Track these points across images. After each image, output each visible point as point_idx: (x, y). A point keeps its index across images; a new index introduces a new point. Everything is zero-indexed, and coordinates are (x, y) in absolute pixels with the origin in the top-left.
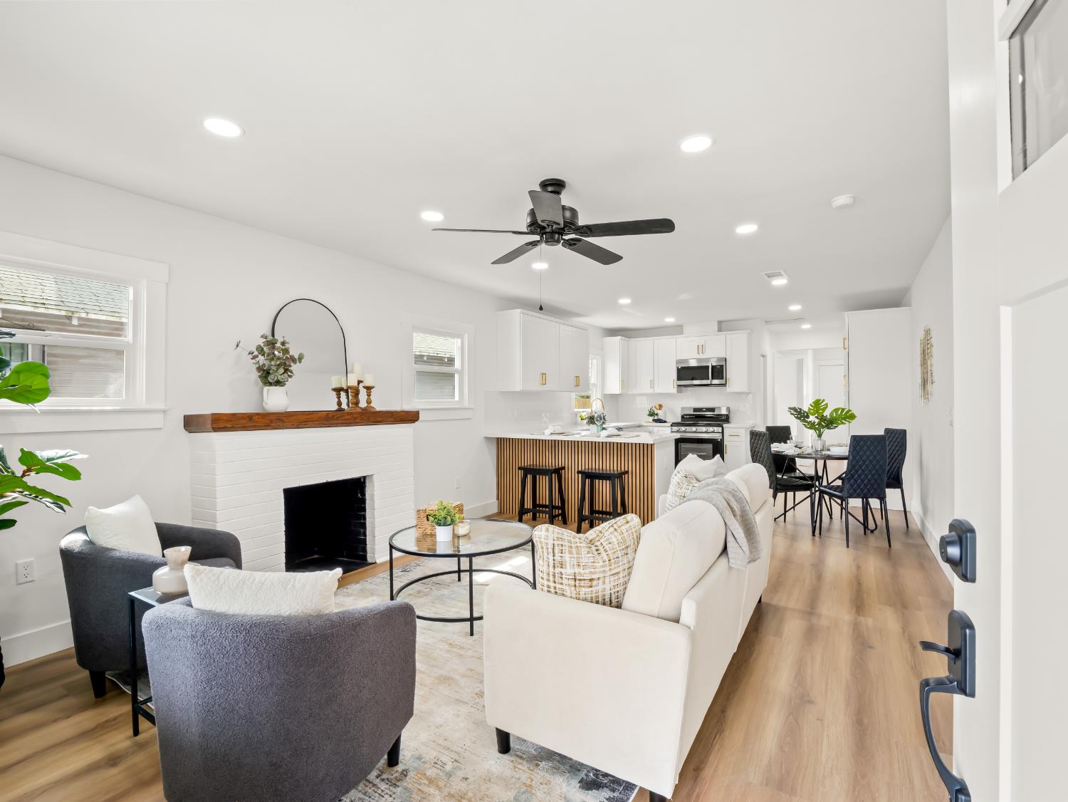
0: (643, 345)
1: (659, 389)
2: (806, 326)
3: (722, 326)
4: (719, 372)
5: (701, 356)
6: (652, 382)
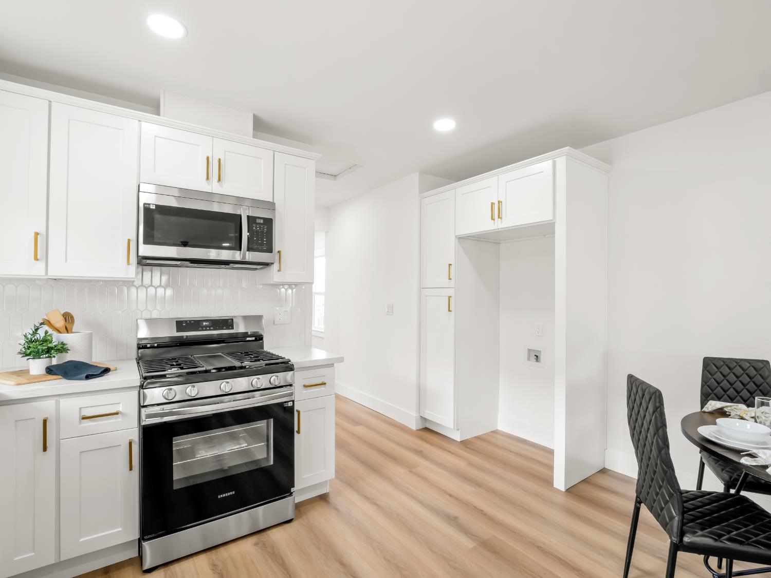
5: (214, 187)
6: (41, 240)
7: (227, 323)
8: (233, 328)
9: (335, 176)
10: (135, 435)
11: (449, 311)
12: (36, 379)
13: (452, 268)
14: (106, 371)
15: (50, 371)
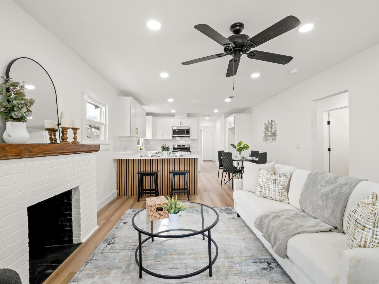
0: (160, 120)
1: (165, 138)
2: (207, 118)
3: (189, 115)
4: (188, 132)
5: (181, 126)
6: (163, 135)
7: (184, 146)
11: (227, 144)
13: (227, 135)
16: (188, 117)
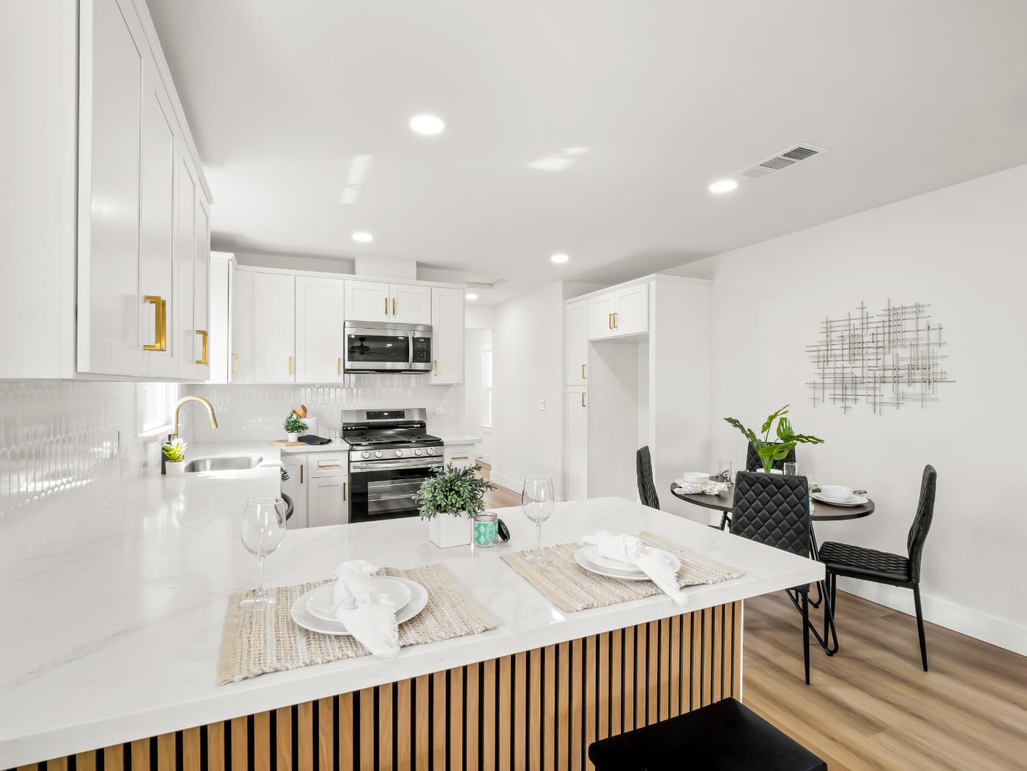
1: (303, 378)
3: (424, 269)
4: (423, 350)
5: (391, 319)
6: (293, 362)
7: (400, 414)
8: (404, 418)
9: (491, 285)
10: (346, 480)
11: (583, 406)
12: (293, 444)
13: (586, 368)
14: (329, 441)
15: (300, 439)
16: (419, 277)
